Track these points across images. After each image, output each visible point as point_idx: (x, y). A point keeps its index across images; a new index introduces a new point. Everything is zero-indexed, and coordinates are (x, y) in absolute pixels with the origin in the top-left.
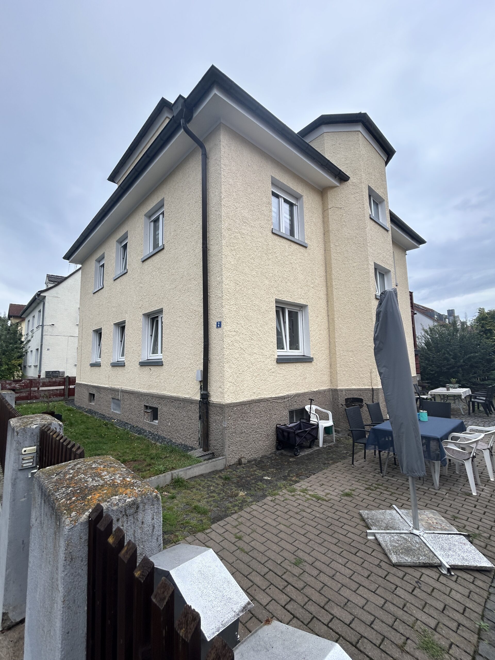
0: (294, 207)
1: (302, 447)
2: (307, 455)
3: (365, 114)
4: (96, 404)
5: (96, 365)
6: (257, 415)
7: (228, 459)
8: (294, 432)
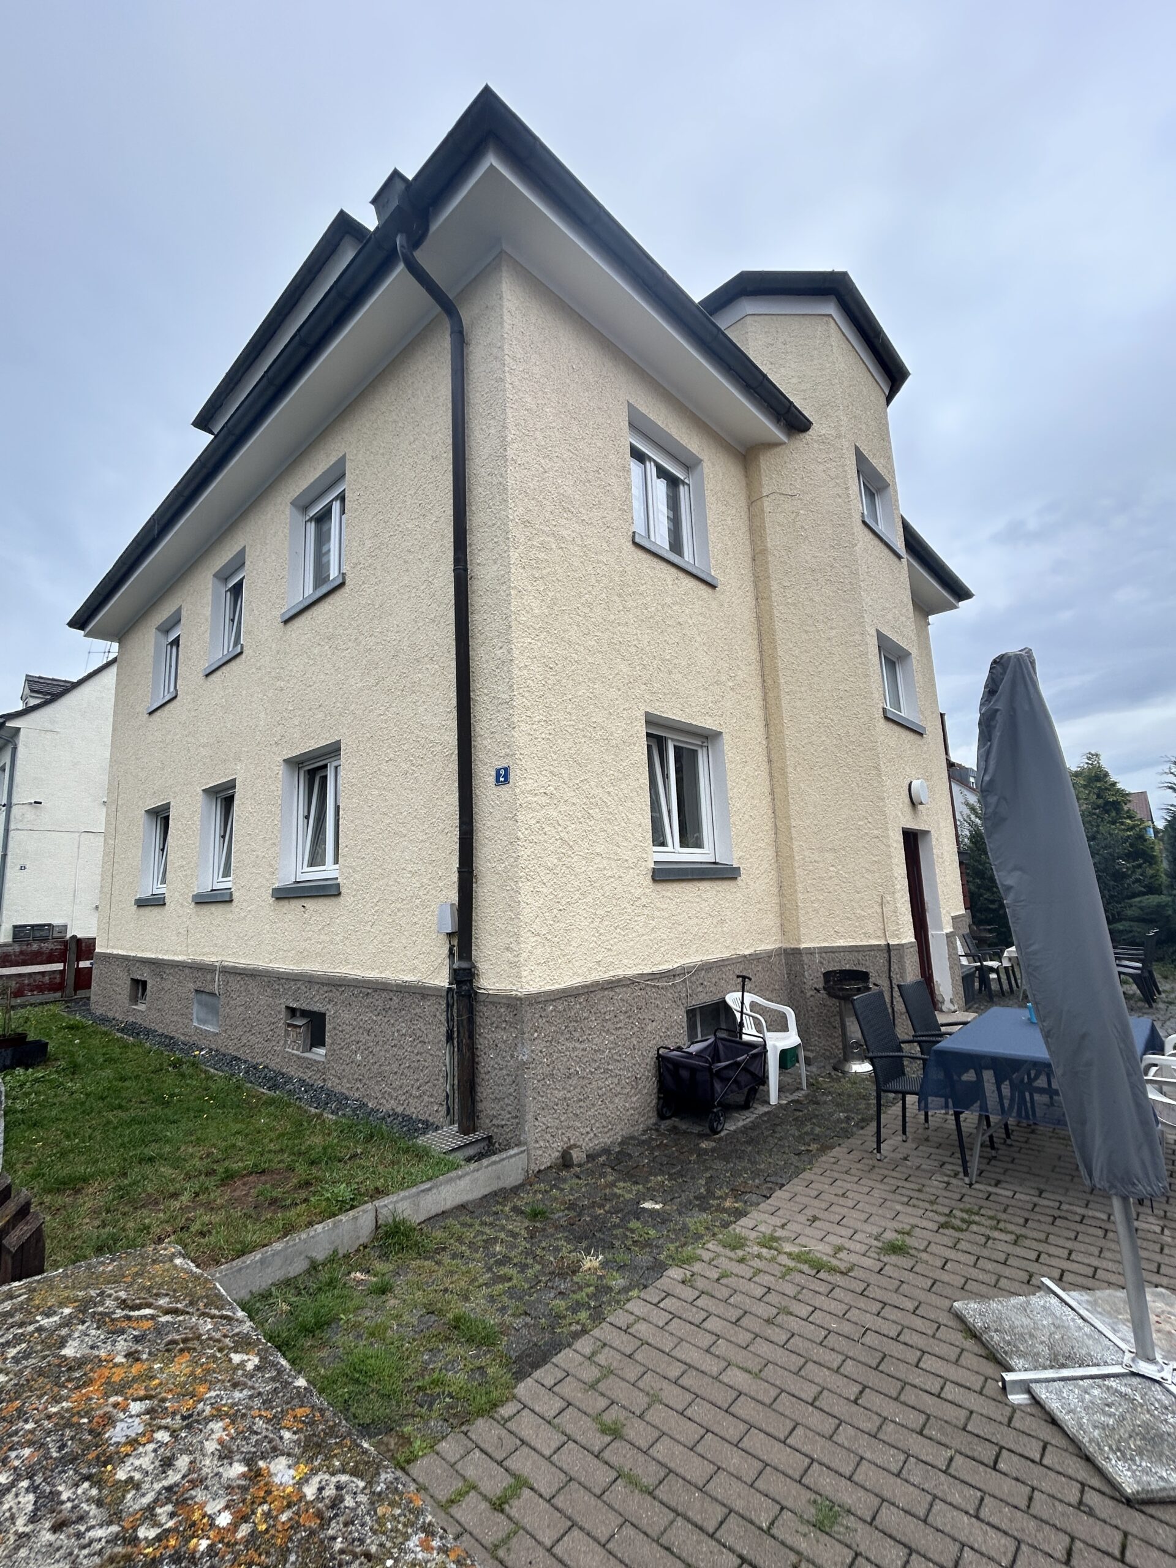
0: (681, 487)
1: (729, 1108)
2: (745, 1130)
3: (845, 275)
4: (149, 1009)
5: (156, 902)
6: (609, 1025)
7: (533, 1152)
8: (710, 1069)
